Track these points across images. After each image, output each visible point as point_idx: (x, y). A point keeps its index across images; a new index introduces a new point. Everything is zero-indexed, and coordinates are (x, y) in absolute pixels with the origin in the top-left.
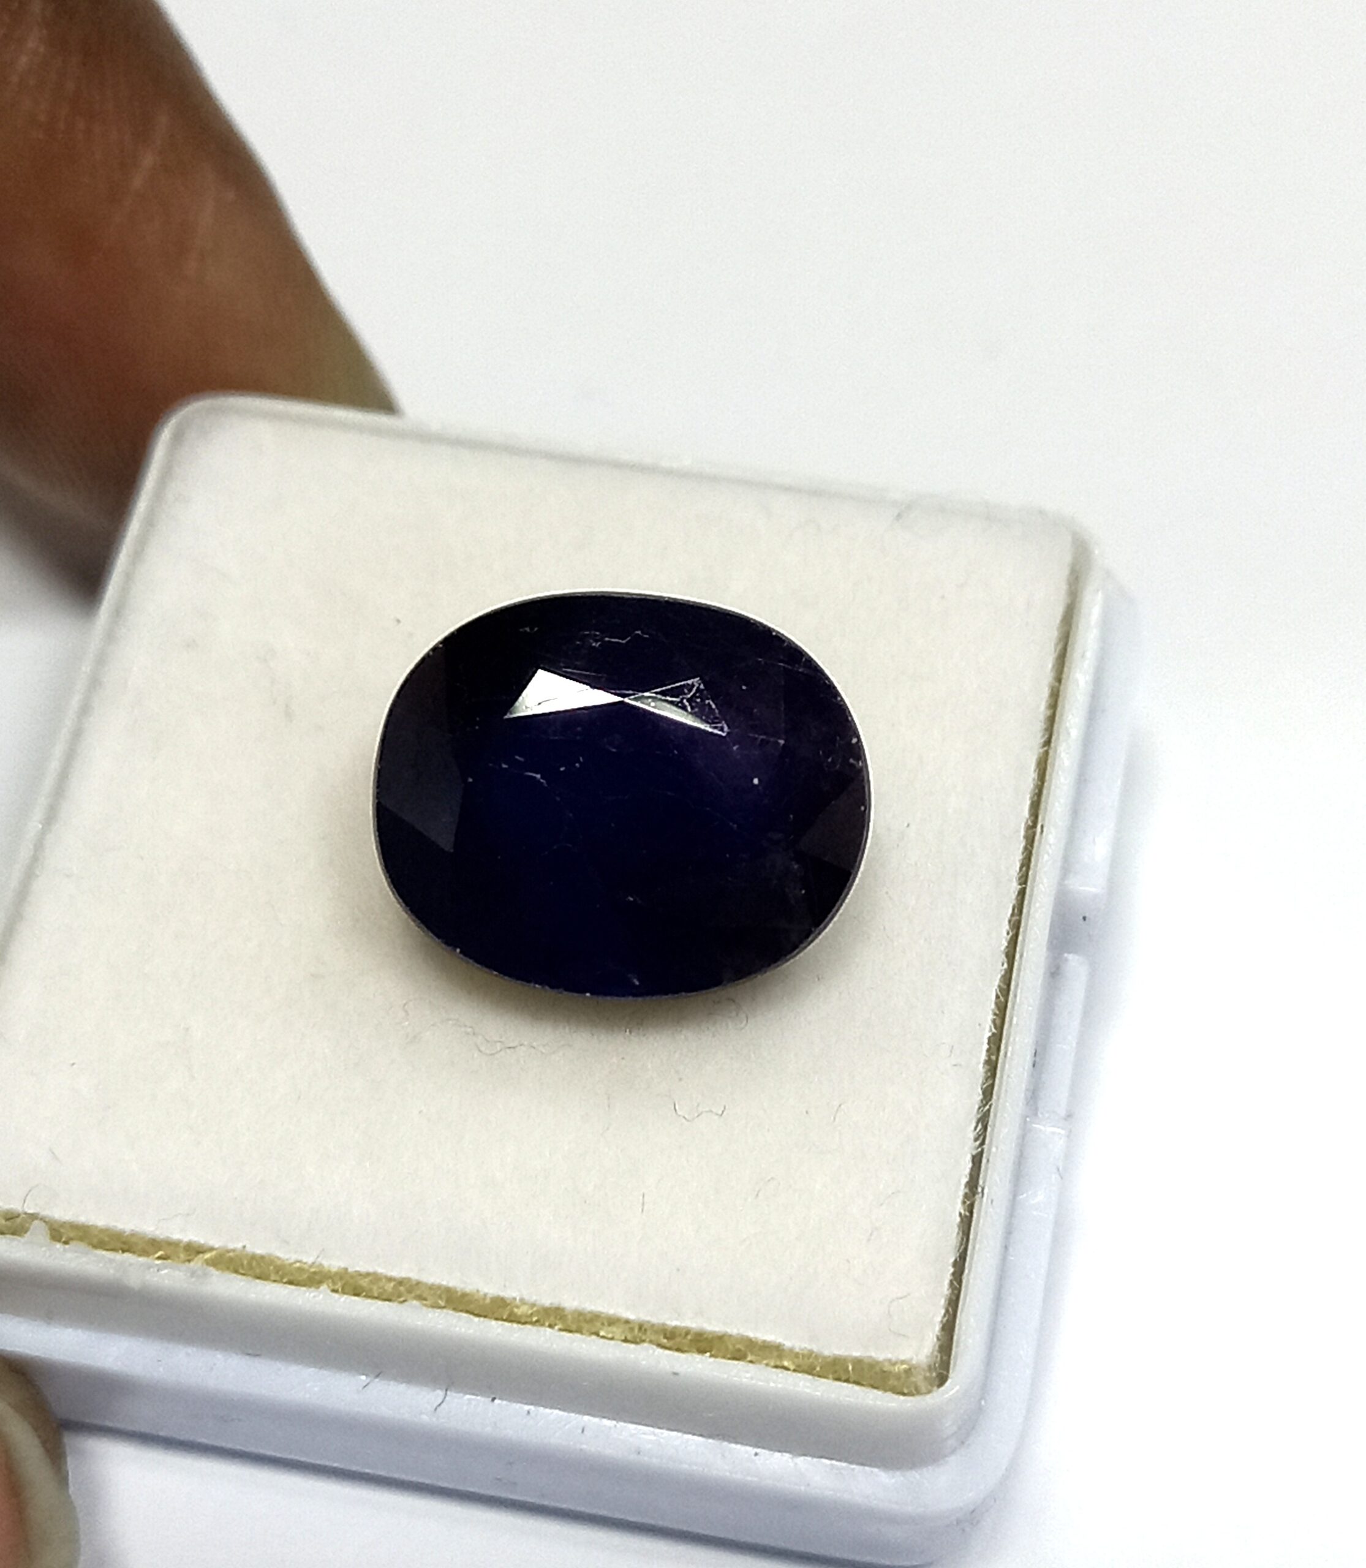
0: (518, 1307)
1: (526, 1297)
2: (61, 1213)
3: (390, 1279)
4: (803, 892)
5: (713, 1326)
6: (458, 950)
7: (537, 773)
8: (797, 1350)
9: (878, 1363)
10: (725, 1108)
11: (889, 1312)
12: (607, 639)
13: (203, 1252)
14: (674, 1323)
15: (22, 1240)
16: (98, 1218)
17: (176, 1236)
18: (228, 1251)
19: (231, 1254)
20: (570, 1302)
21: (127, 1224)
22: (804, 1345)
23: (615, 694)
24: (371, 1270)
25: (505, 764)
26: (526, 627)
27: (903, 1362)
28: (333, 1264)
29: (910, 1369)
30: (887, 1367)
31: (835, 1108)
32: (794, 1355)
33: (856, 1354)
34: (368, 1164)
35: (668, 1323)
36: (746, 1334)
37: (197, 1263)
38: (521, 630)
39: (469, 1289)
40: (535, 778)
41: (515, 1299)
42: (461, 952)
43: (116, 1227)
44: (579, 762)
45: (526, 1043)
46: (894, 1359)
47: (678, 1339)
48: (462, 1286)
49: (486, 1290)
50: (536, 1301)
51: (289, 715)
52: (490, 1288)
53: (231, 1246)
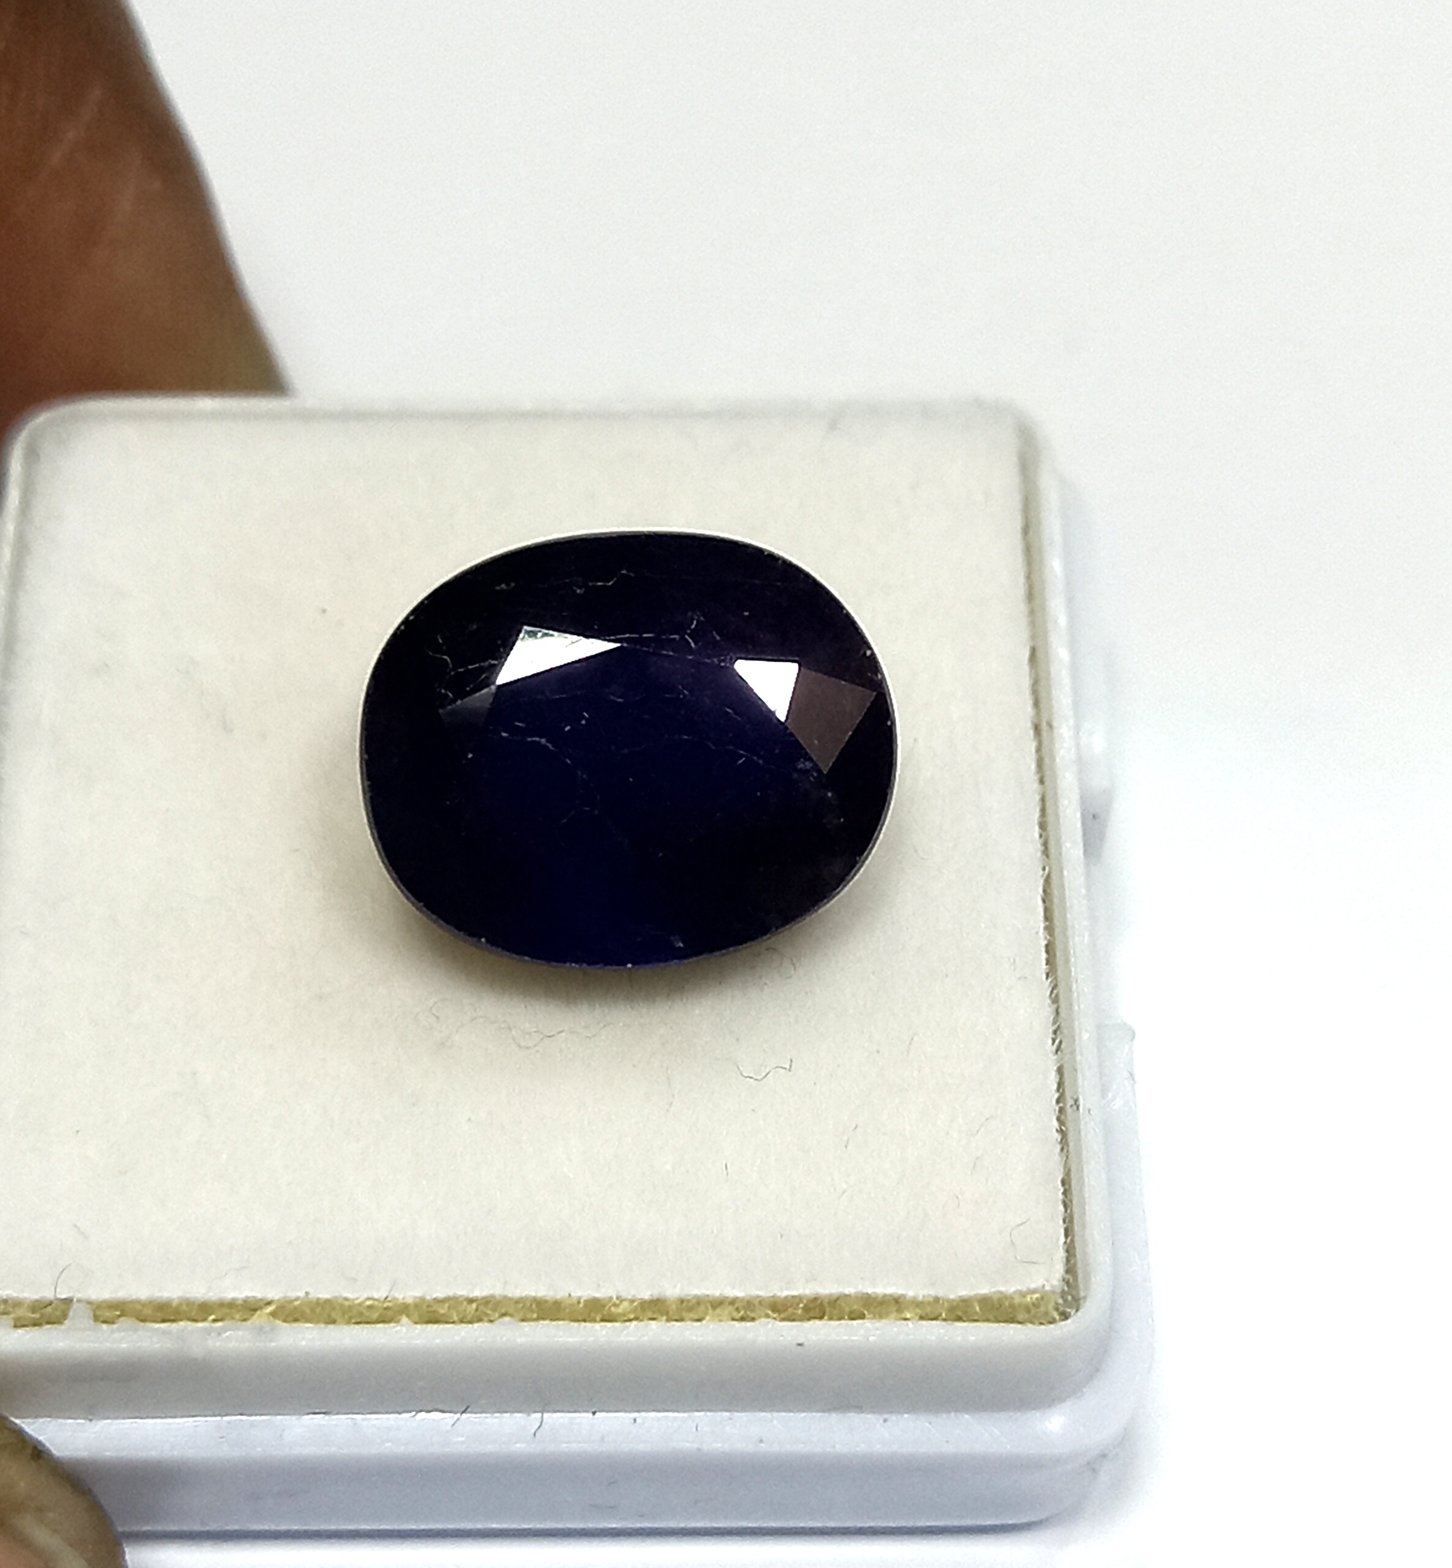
0: (615, 1305)
1: (624, 1295)
2: (101, 1293)
3: (471, 1301)
4: (842, 820)
5: (827, 1289)
6: (483, 940)
7: (541, 737)
8: (921, 1298)
9: (1006, 1297)
10: (791, 1061)
11: (1012, 1241)
12: (590, 584)
13: (261, 1308)
14: (785, 1293)
15: (63, 1327)
16: (140, 1291)
17: (230, 1295)
18: (291, 1301)
19: (296, 1303)
20: (672, 1290)
21: (172, 1291)
22: (925, 1292)
23: (610, 641)
24: (451, 1294)
25: (505, 732)
26: (501, 584)
27: (1034, 1291)
28: (408, 1294)
29: (1042, 1298)
30: (1017, 1300)
31: (907, 1043)
32: (916, 1304)
33: (985, 1290)
34: (425, 1182)
35: (779, 1294)
36: (865, 1291)
37: (259, 1319)
38: (498, 588)
39: (560, 1295)
40: (538, 743)
41: (611, 1298)
42: (488, 941)
43: (162, 1297)
44: (584, 718)
45: (566, 1028)
46: (1024, 1289)
47: (790, 1310)
48: (551, 1293)
49: (579, 1294)
50: (634, 1296)
51: (227, 729)
52: (583, 1291)
53: (292, 1295)
